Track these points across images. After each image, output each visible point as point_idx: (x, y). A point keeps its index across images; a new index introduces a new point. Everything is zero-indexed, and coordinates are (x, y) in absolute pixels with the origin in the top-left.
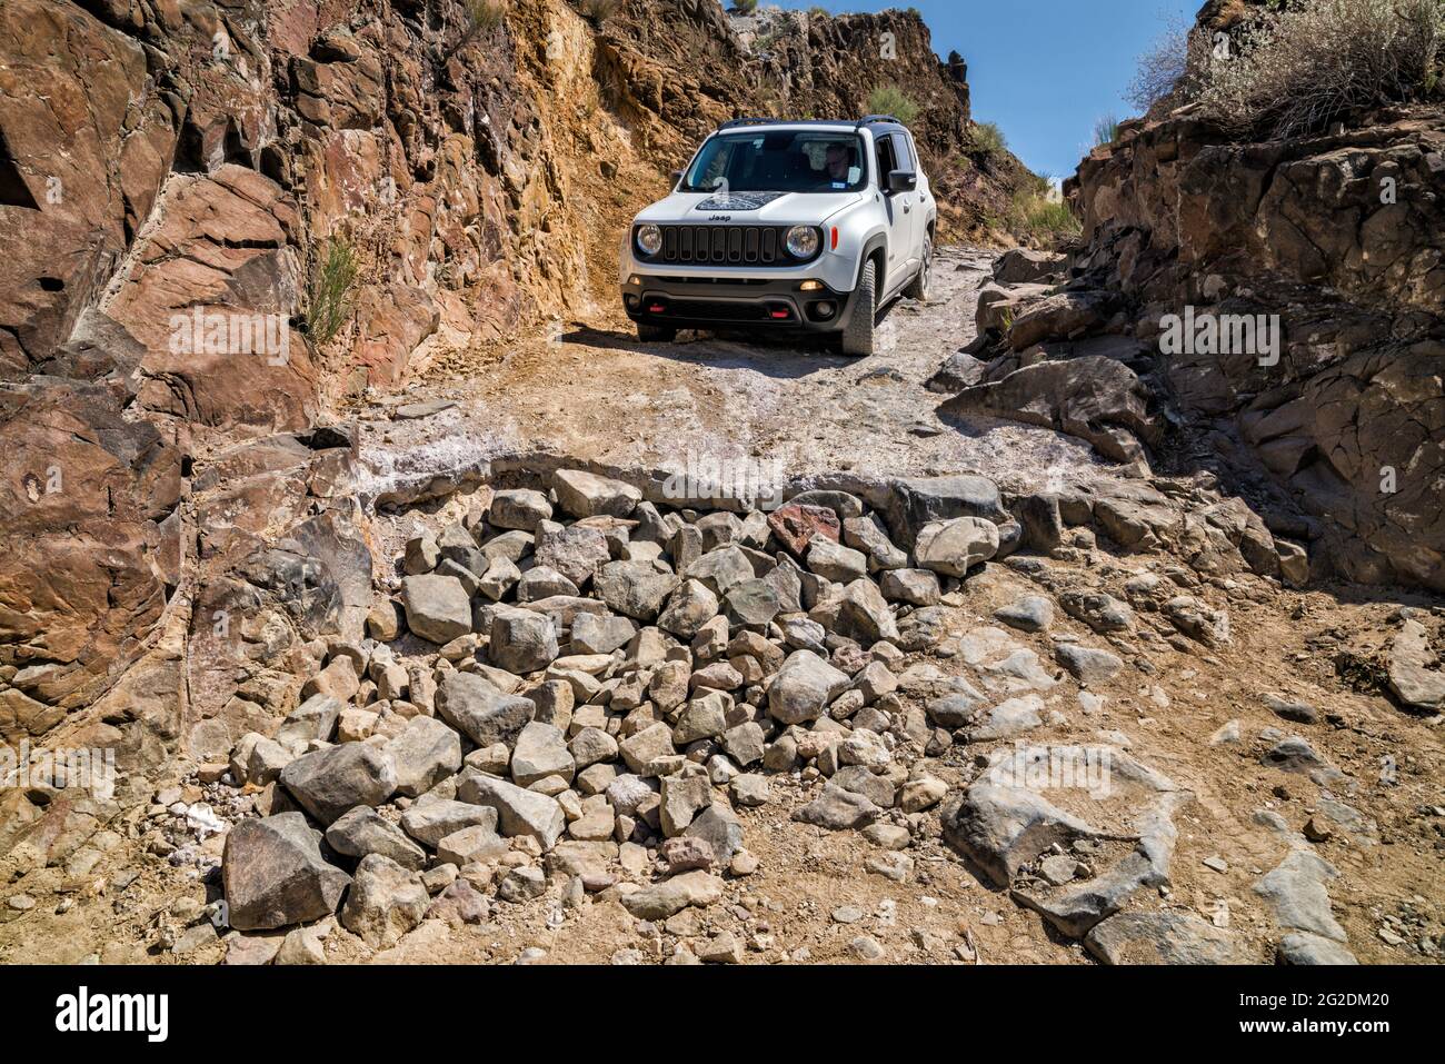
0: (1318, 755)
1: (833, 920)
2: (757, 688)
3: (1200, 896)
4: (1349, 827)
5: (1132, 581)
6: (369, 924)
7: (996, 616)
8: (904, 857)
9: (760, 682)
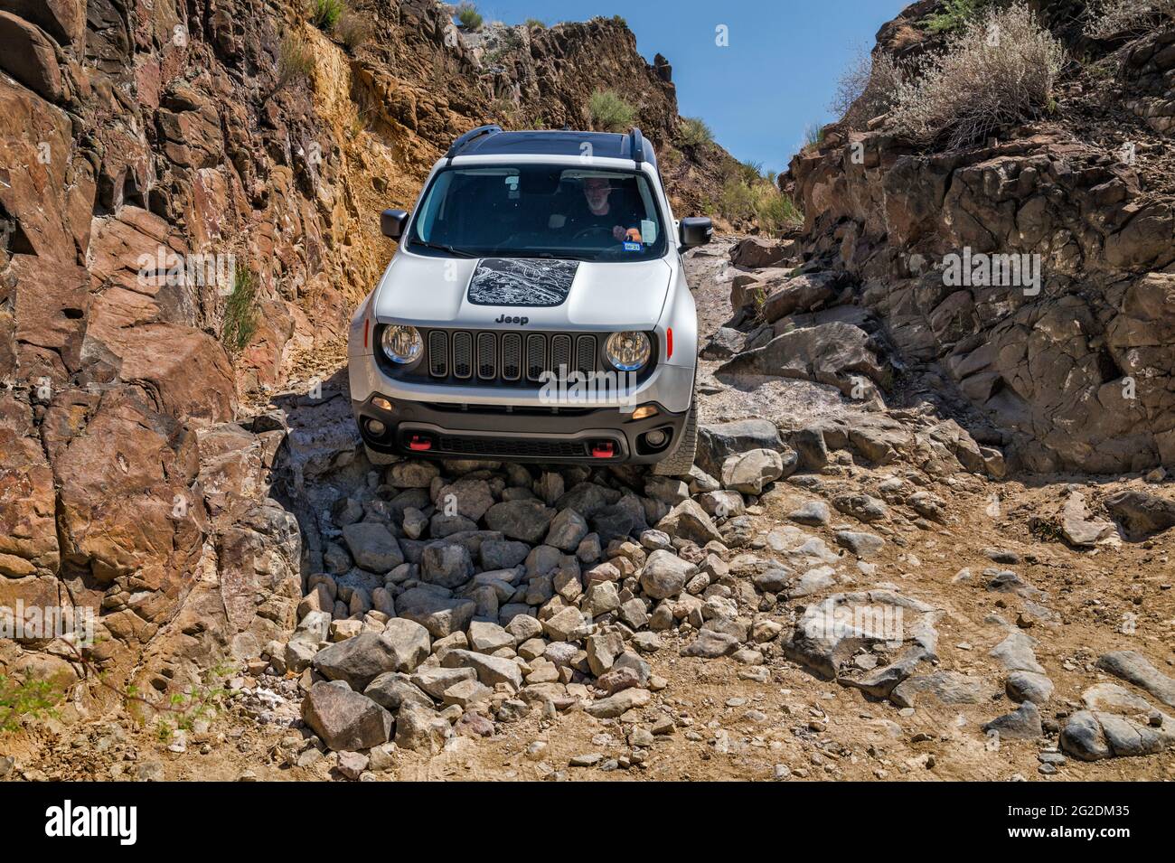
0: (1022, 581)
1: (727, 706)
2: (631, 579)
3: (957, 663)
4: (1043, 618)
5: (883, 484)
6: (418, 742)
7: (789, 518)
8: (763, 668)
9: (633, 575)
